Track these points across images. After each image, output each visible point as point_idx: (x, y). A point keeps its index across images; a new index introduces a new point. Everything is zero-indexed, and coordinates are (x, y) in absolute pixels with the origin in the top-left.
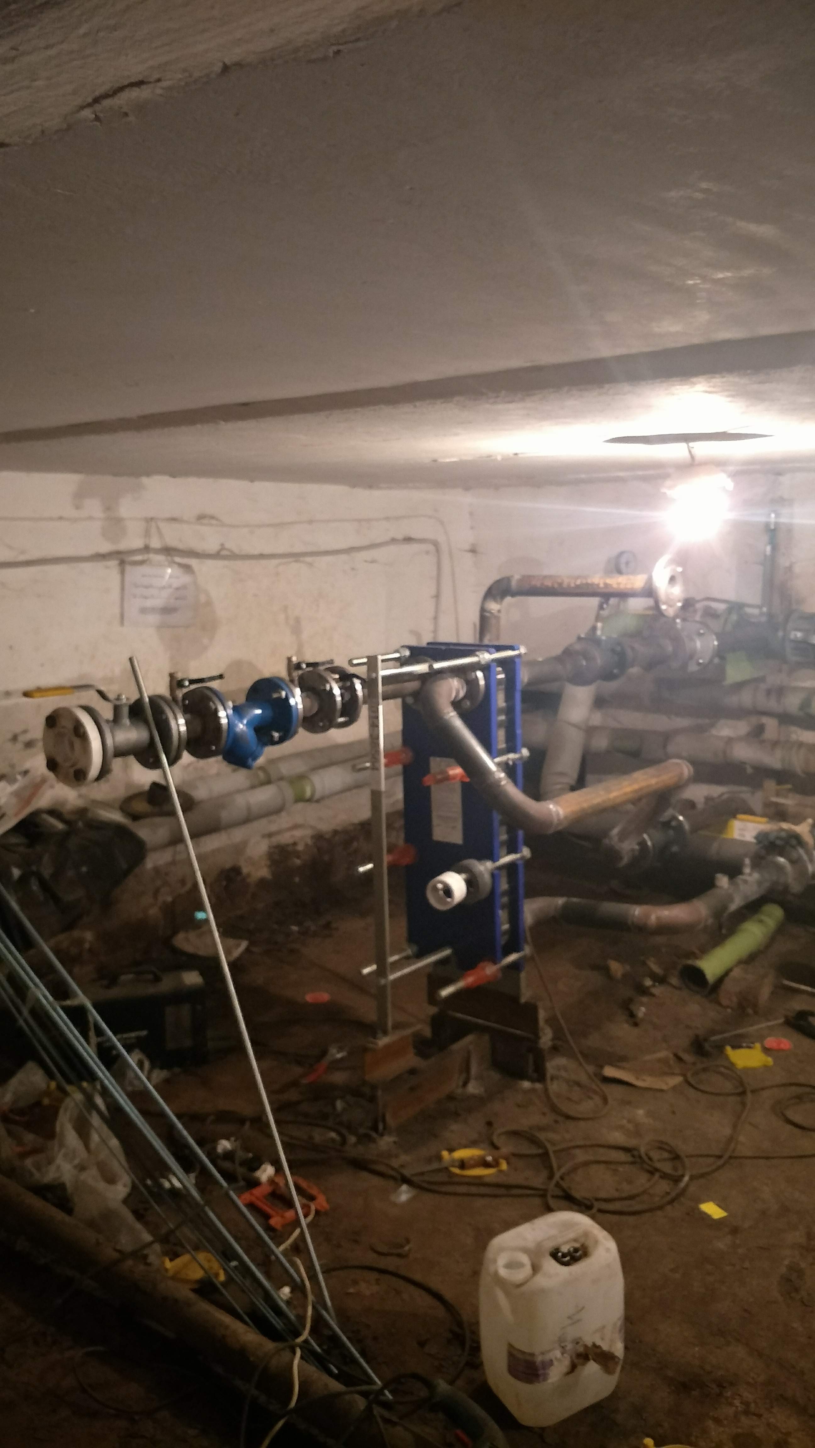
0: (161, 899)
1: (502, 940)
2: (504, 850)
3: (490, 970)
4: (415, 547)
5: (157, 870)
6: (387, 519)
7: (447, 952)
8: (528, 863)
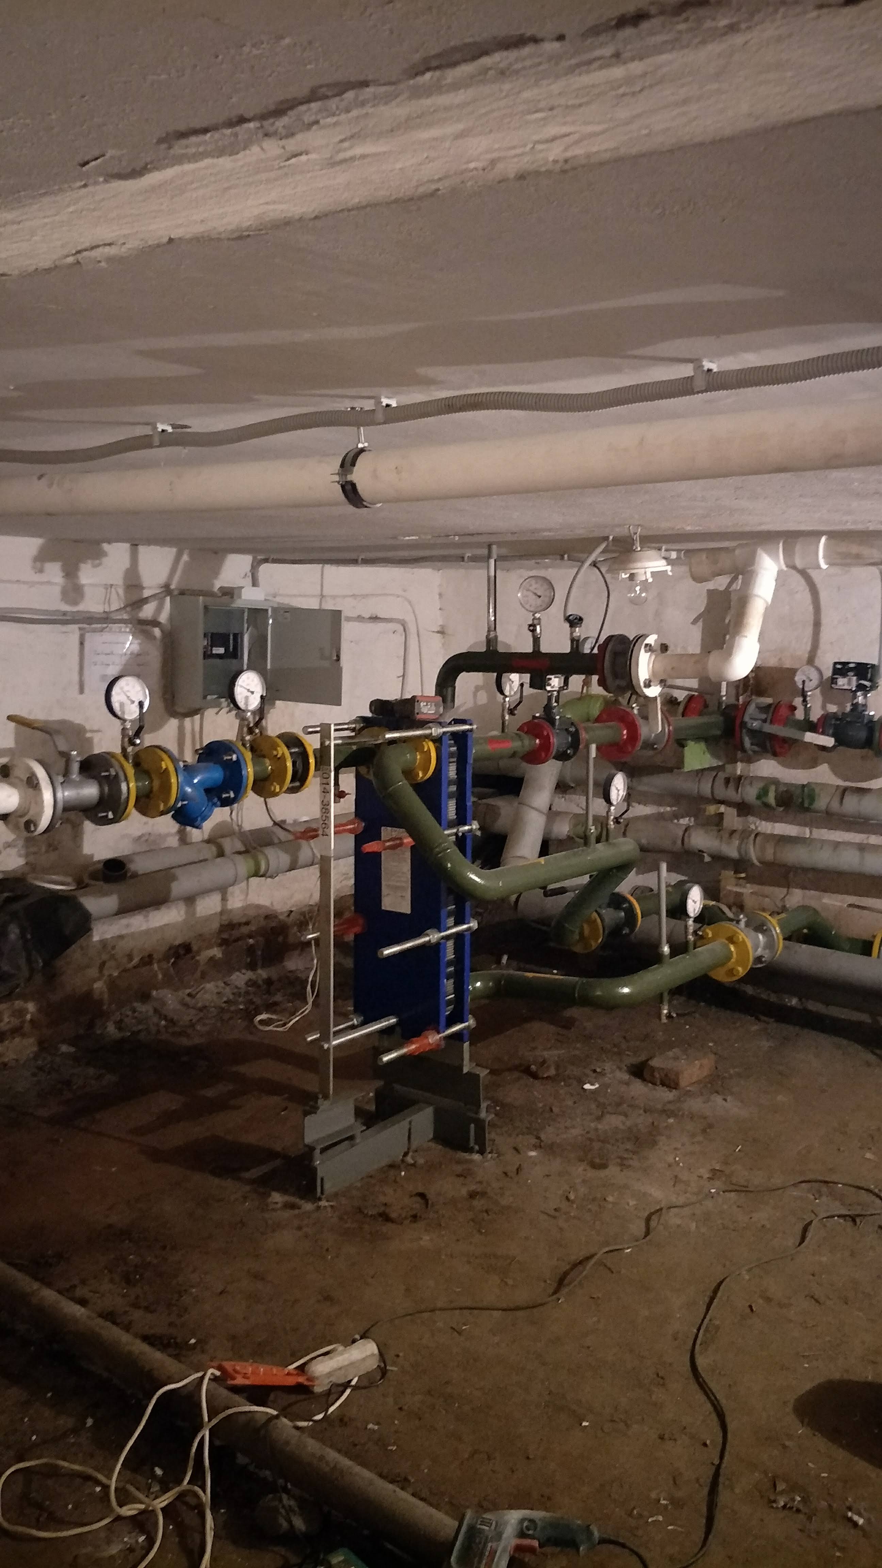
0: (106, 972)
1: (448, 1011)
2: (451, 921)
3: (433, 1038)
4: (381, 626)
5: (104, 943)
6: (354, 596)
7: (393, 1020)
8: (474, 933)
